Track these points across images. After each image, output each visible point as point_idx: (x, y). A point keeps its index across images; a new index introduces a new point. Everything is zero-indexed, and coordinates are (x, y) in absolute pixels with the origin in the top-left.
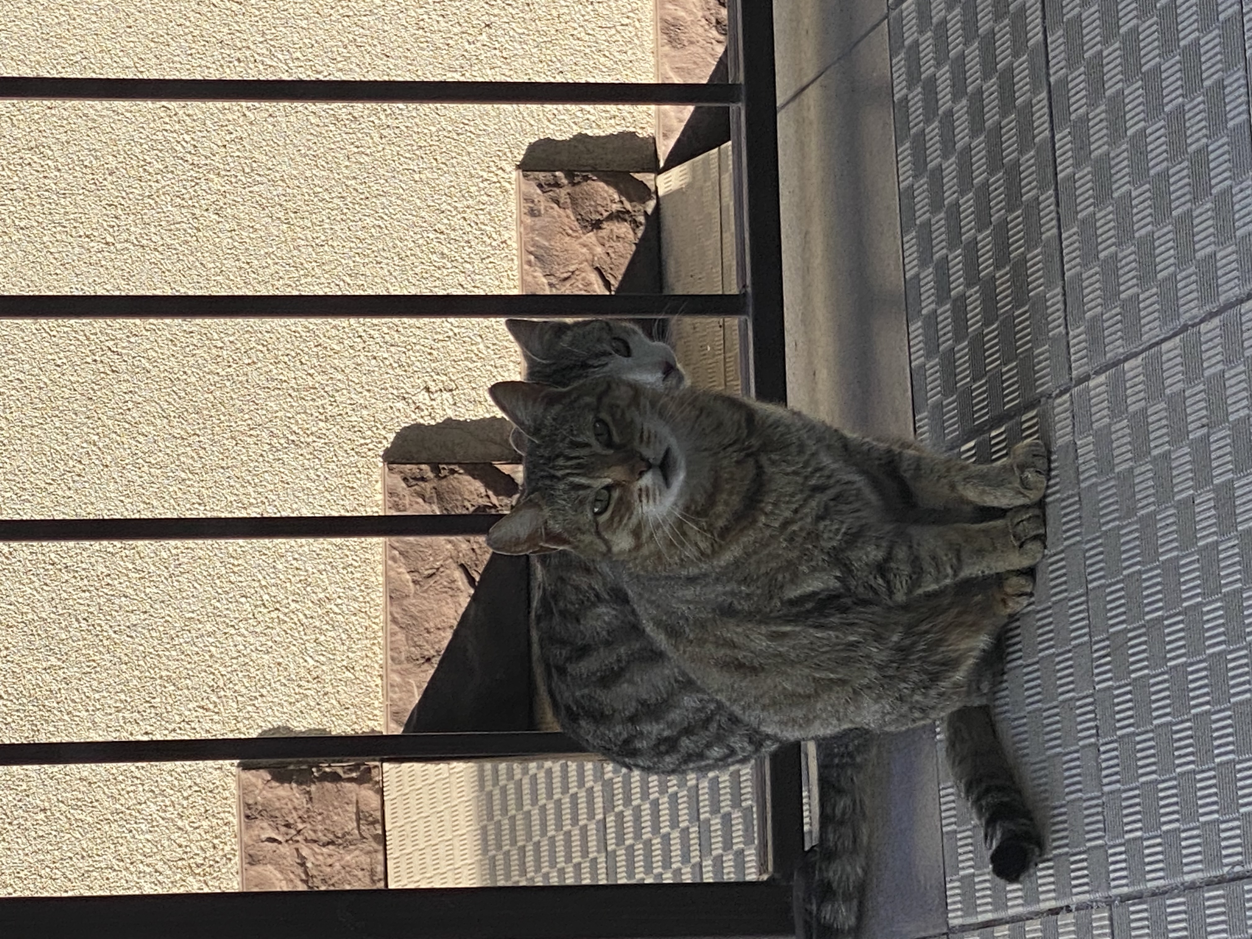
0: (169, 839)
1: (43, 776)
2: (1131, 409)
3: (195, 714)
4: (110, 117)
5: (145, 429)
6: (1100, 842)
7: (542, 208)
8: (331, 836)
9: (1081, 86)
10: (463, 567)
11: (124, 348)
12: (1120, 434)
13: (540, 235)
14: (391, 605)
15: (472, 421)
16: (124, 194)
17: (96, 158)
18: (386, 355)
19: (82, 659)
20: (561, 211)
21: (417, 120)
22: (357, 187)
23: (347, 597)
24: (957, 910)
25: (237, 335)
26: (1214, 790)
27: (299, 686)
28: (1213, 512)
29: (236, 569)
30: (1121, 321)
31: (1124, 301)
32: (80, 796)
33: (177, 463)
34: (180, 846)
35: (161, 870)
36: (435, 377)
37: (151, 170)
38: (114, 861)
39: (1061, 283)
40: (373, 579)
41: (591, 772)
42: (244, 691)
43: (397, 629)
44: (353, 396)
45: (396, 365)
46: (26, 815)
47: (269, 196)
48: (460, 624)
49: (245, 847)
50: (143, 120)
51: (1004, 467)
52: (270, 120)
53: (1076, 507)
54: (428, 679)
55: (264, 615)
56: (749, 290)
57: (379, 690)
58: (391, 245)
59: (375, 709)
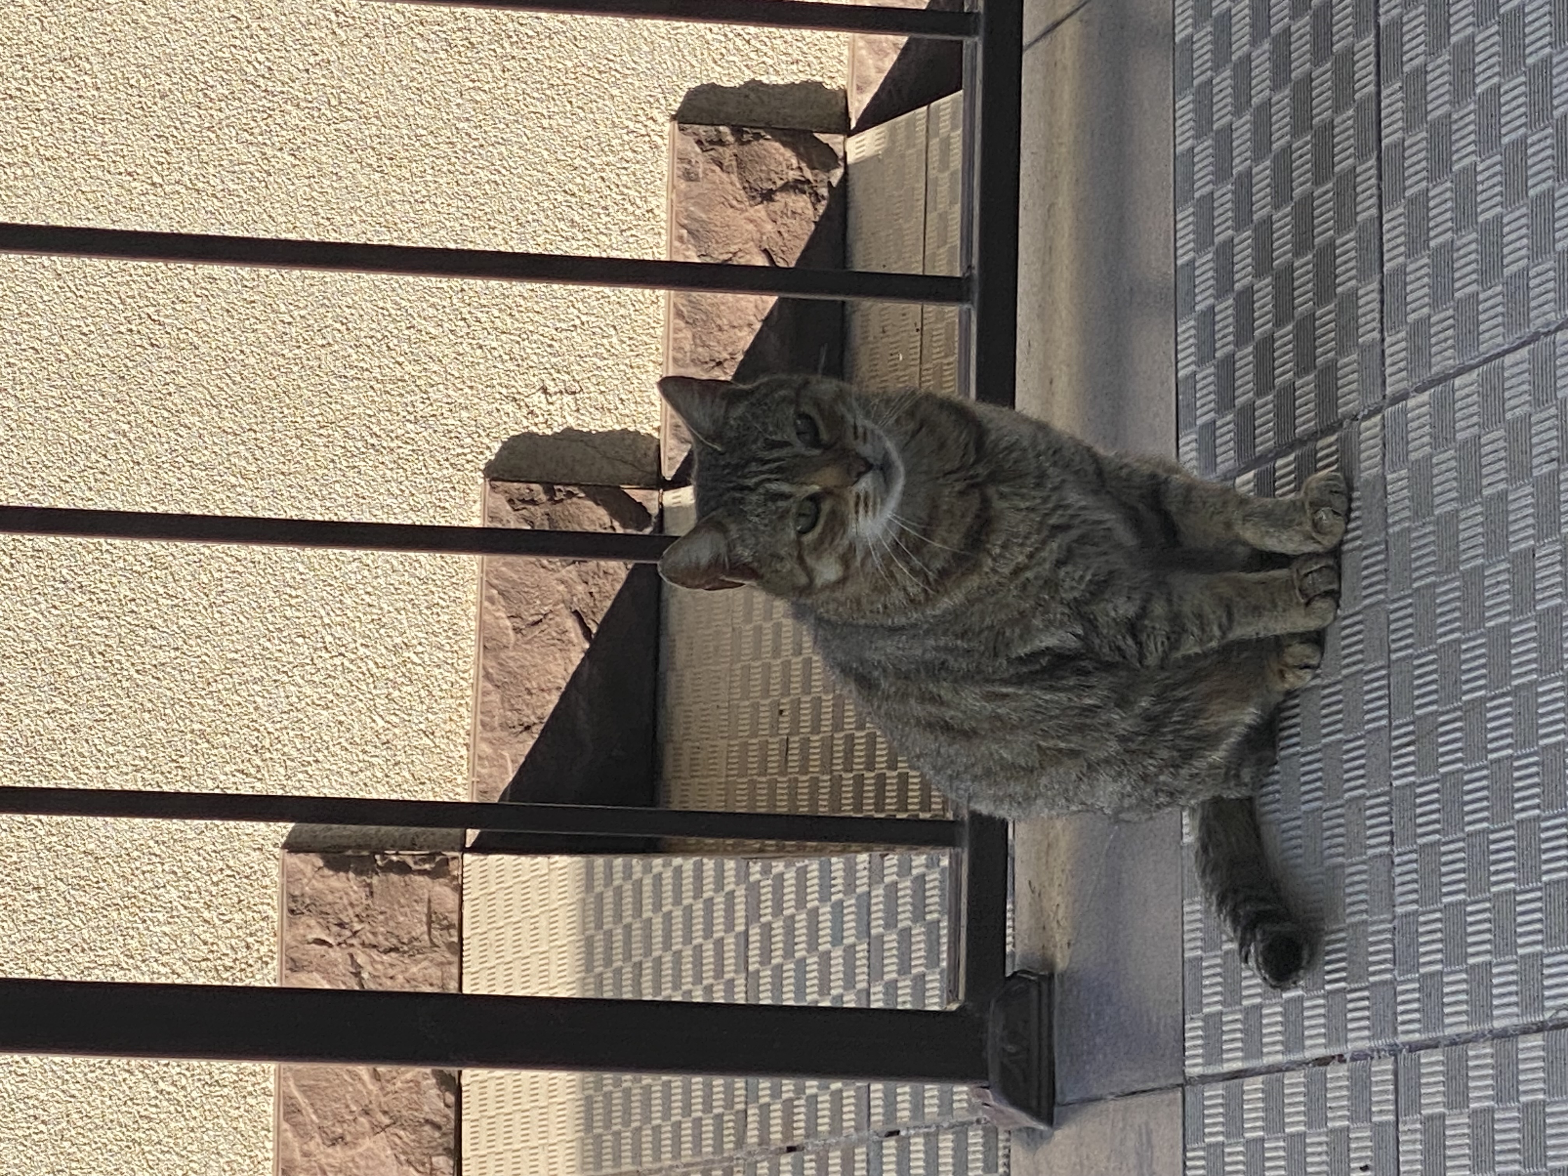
0: (192, 933)
1: (38, 847)
2: (1460, 436)
3: (233, 779)
4: (166, 26)
5: (188, 419)
6: (1388, 976)
7: (700, 170)
8: (394, 941)
9: (1419, 30)
10: (578, 616)
11: (167, 316)
12: (1444, 467)
13: (696, 204)
14: (485, 657)
15: (598, 433)
16: (178, 124)
17: (145, 76)
18: (494, 344)
19: (95, 702)
20: (724, 176)
21: (550, 52)
22: (470, 131)
23: (430, 644)
24: (1196, 1056)
25: (310, 308)
26: (1538, 916)
27: (364, 752)
28: (1558, 568)
29: (293, 602)
30: (1453, 326)
31: (1460, 300)
32: (84, 873)
33: (227, 464)
34: (205, 943)
35: (180, 971)
36: (555, 375)
37: (213, 96)
38: (122, 957)
39: (1378, 277)
40: (464, 624)
41: (732, 873)
42: (295, 754)
43: (490, 687)
44: (451, 392)
45: (506, 357)
46: (15, 893)
47: (360, 136)
48: (570, 685)
49: (286, 949)
50: (205, 31)
51: (1293, 502)
52: (366, 41)
53: (1381, 557)
54: (526, 752)
55: (325, 660)
56: (975, 272)
57: (464, 762)
58: (508, 206)
59: (458, 785)
